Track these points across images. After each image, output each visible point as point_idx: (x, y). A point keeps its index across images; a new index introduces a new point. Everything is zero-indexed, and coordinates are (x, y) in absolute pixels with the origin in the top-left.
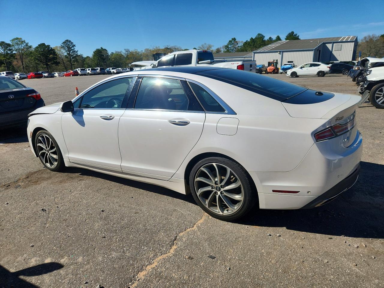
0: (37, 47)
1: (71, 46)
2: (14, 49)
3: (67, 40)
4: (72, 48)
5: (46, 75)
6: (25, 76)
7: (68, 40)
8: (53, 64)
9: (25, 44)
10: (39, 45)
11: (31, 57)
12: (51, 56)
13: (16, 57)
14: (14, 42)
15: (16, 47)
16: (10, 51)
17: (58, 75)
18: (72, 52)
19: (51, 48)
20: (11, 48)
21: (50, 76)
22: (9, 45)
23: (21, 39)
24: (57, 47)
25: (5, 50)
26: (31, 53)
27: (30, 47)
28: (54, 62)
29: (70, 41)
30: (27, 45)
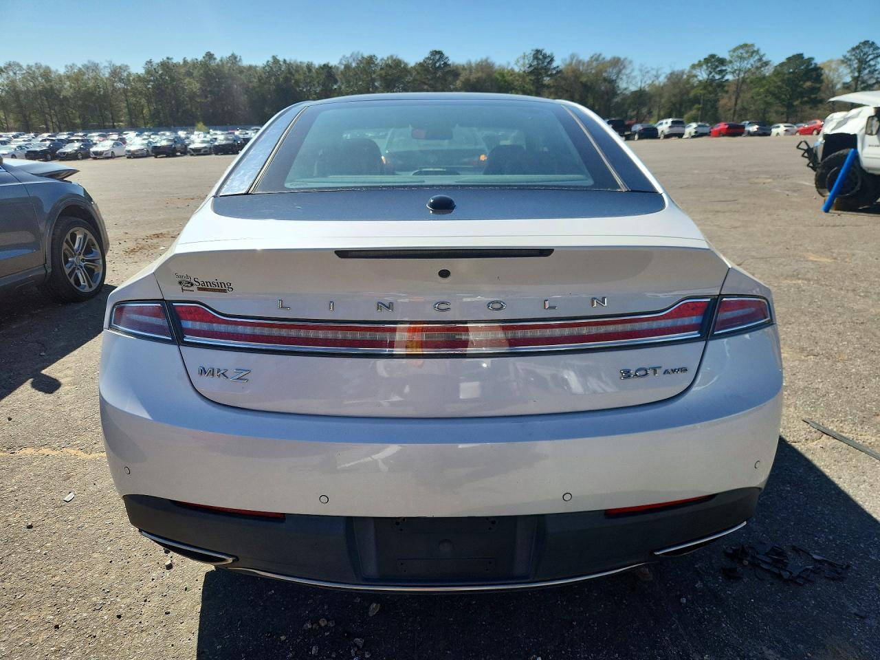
0: (782, 65)
1: (871, 57)
2: (729, 70)
3: (866, 43)
4: (872, 63)
5: (754, 128)
6: (706, 130)
7: (868, 41)
8: (804, 103)
9: (757, 57)
10: (789, 59)
11: (761, 88)
12: (808, 84)
13: (726, 88)
14: (735, 54)
15: (736, 65)
16: (719, 74)
17: (786, 130)
18: (866, 71)
19: (816, 64)
20: (724, 68)
21: (761, 132)
22: (722, 62)
23: (753, 45)
24: (831, 61)
25: (711, 73)
26: (764, 77)
27: (766, 64)
28: (809, 98)
29: (873, 43)
30: (760, 60)
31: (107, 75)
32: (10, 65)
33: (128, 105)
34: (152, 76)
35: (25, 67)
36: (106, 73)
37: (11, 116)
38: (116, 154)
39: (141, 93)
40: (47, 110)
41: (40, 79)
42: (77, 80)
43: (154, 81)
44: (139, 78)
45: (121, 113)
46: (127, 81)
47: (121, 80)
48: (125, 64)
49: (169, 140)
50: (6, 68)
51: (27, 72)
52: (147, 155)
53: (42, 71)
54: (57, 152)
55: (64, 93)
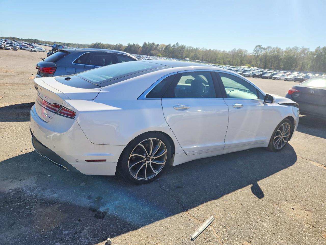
31: (300, 52)
32: (268, 47)
33: (303, 62)
34: (317, 52)
35: (272, 48)
36: (299, 51)
37: (262, 63)
38: (281, 79)
39: (310, 59)
40: (273, 62)
41: (276, 52)
42: (288, 53)
43: (317, 54)
44: (312, 53)
45: (299, 65)
46: (306, 54)
47: (304, 53)
48: (308, 48)
49: (303, 76)
50: (267, 48)
51: (273, 50)
52: (292, 81)
53: (277, 49)
54: (262, 76)
55: (282, 57)
